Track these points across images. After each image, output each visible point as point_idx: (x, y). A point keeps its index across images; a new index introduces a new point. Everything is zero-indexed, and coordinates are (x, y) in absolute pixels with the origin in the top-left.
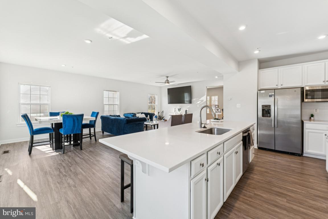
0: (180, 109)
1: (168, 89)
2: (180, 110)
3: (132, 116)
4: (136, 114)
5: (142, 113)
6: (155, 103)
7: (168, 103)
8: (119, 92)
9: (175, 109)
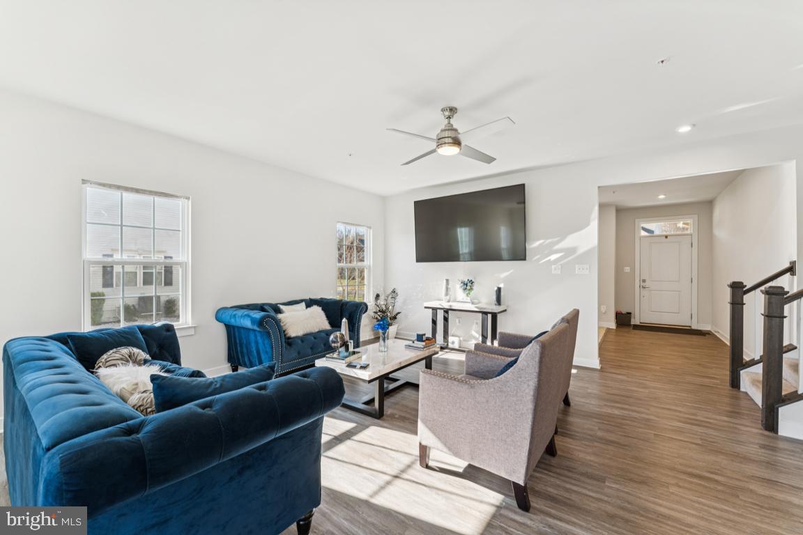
0: (472, 282)
1: (417, 203)
2: (471, 289)
3: (253, 321)
4: (281, 307)
5: (310, 303)
6: (362, 260)
7: (418, 261)
8: (188, 198)
9: (447, 280)
